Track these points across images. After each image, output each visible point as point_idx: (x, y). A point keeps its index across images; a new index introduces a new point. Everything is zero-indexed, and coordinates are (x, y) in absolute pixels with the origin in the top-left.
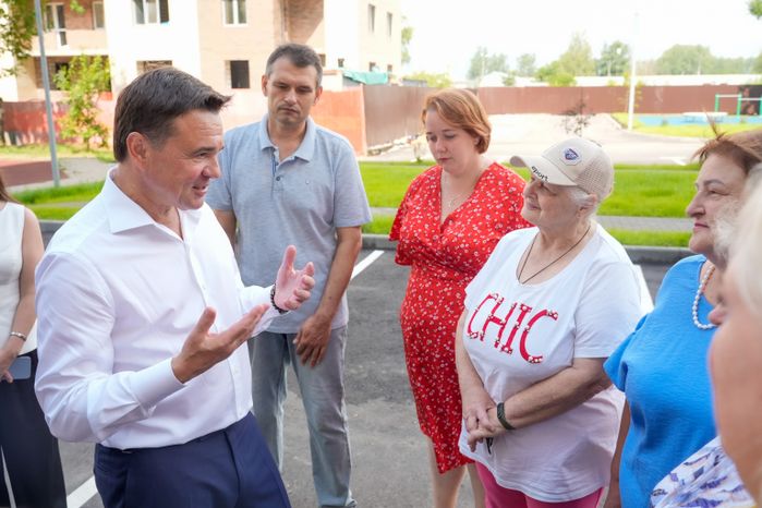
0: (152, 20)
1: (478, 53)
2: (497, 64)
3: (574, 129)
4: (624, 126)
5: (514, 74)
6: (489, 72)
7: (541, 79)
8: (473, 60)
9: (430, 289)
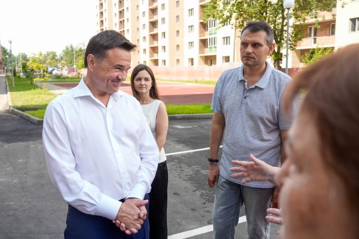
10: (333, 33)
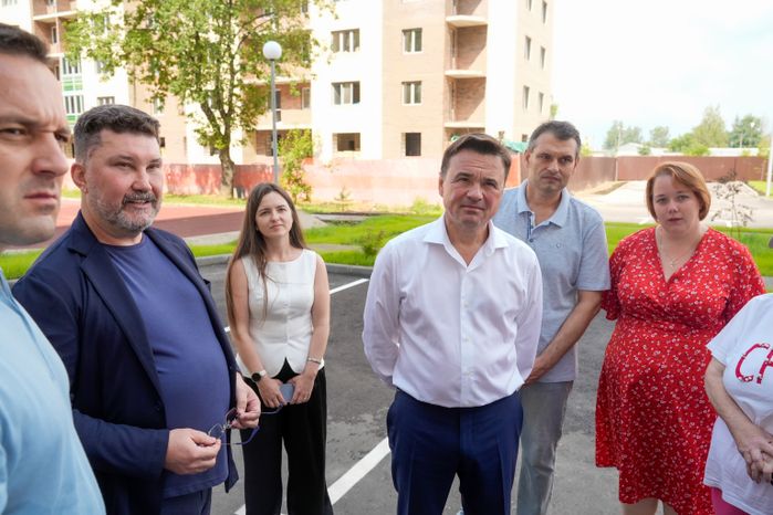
0: (347, 101)
1: (615, 126)
2: (632, 136)
3: (724, 195)
4: (762, 193)
5: (649, 144)
6: (625, 143)
7: (674, 149)
8: (609, 133)
9: (656, 339)
10: (307, 104)
